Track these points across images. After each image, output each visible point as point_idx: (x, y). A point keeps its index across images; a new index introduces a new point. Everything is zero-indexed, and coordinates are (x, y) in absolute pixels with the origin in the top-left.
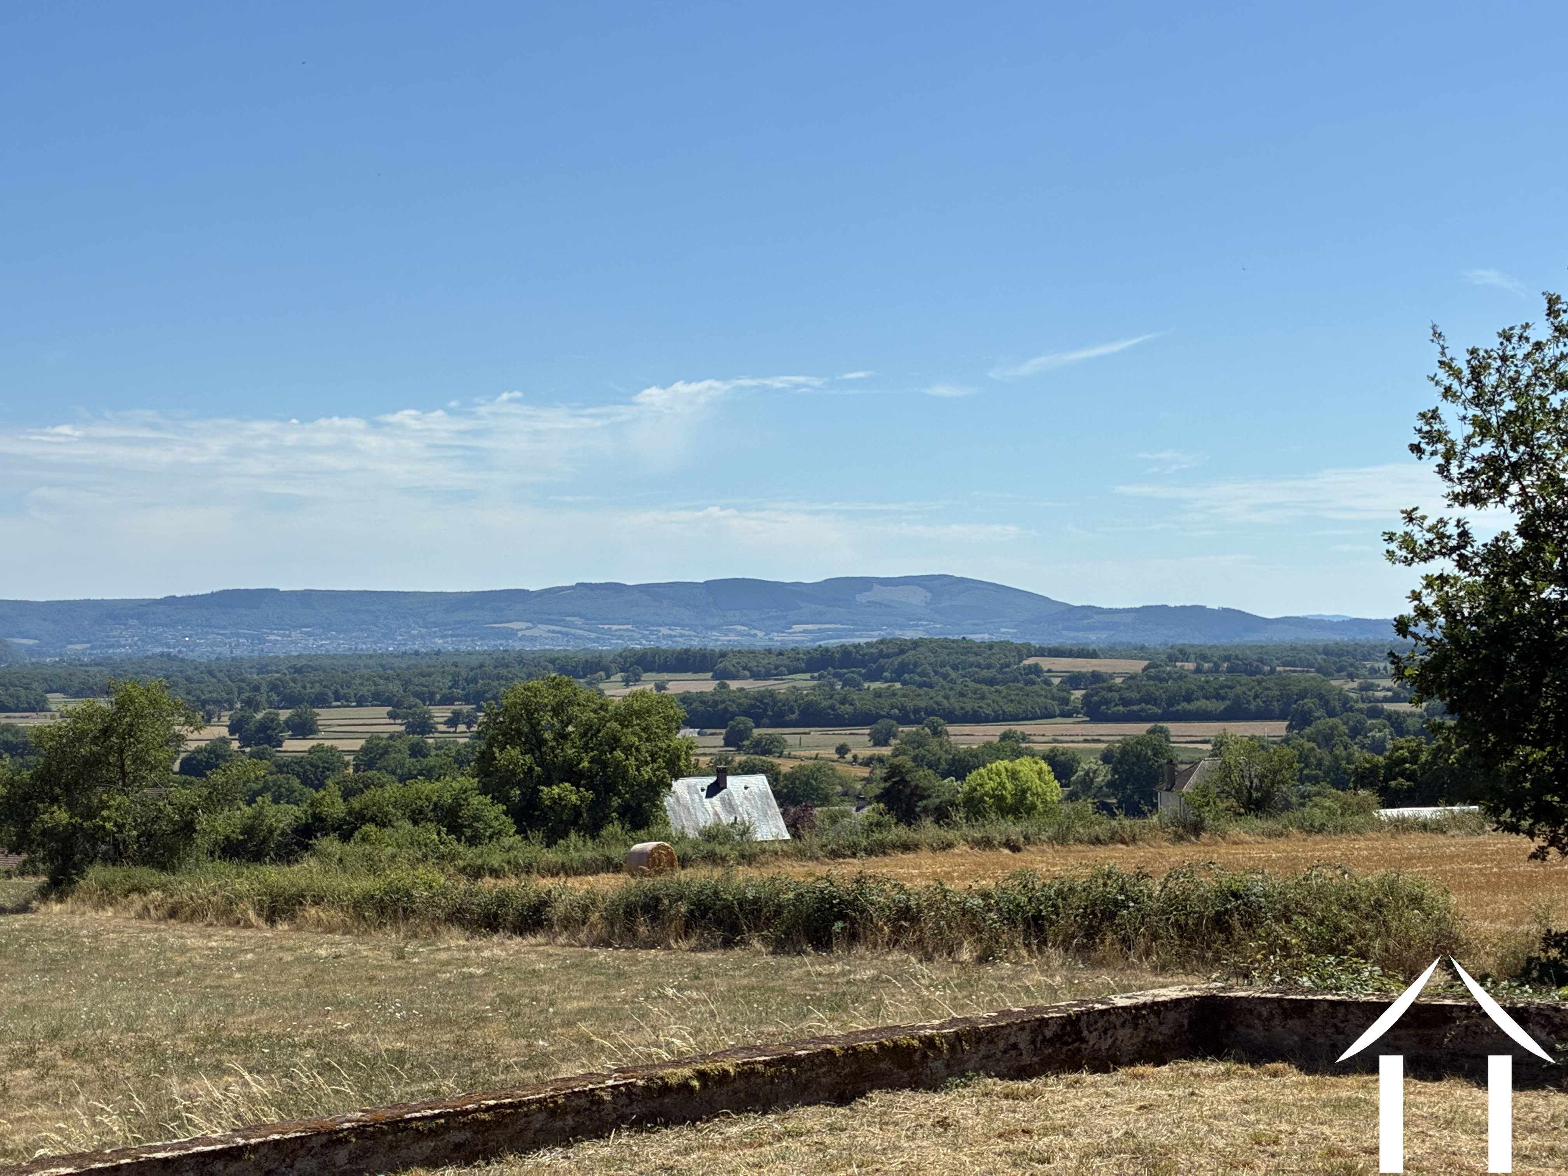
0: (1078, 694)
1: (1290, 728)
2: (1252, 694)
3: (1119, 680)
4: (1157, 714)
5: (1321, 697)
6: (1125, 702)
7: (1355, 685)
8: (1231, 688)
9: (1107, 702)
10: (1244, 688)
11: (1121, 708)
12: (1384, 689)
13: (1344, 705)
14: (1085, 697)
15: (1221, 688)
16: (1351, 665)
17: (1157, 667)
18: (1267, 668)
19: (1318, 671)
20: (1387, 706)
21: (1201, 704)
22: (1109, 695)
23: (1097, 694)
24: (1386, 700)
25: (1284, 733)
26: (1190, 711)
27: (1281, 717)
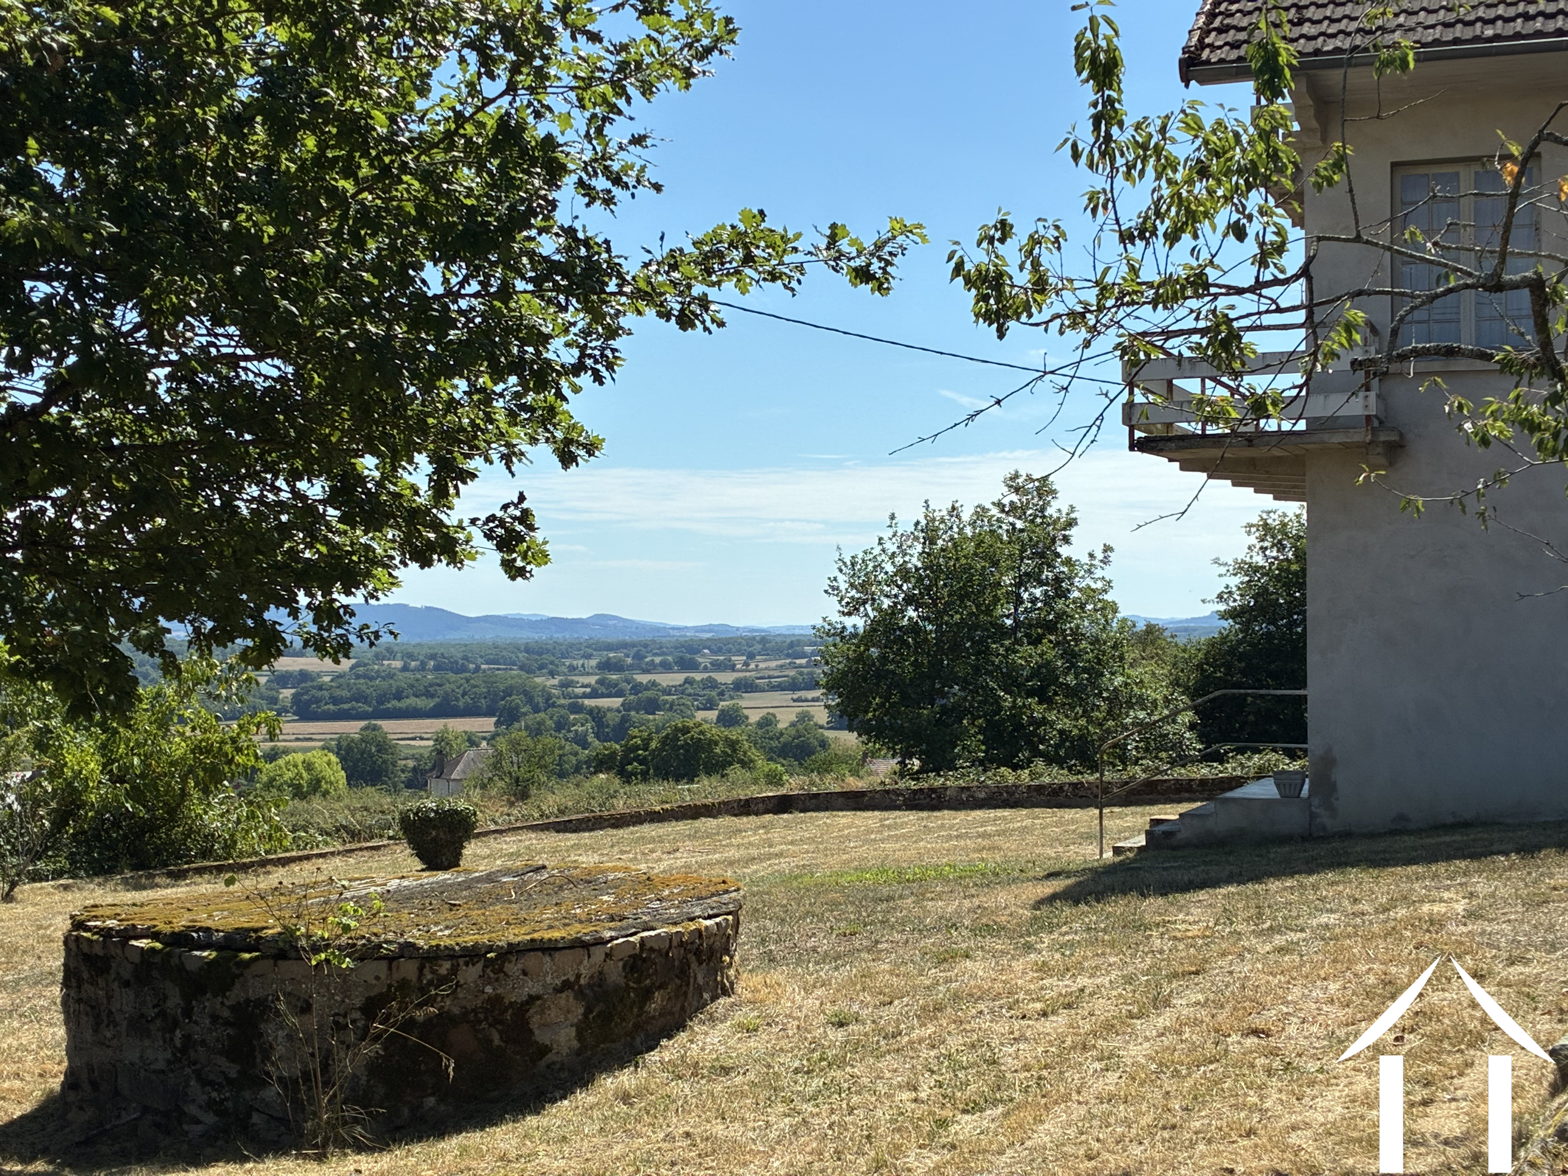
0: (287, 694)
1: (497, 724)
2: (461, 691)
3: (327, 679)
4: (366, 712)
5: (526, 693)
6: (335, 701)
7: (555, 682)
8: (440, 685)
9: (318, 701)
10: (453, 686)
11: (331, 707)
12: (583, 686)
13: (547, 700)
14: (295, 696)
15: (431, 685)
16: (552, 663)
17: (365, 665)
18: (472, 666)
19: (521, 668)
20: (587, 702)
21: (412, 701)
22: (320, 694)
23: (306, 693)
24: (585, 696)
25: (493, 729)
26: (400, 709)
27: (489, 714)
